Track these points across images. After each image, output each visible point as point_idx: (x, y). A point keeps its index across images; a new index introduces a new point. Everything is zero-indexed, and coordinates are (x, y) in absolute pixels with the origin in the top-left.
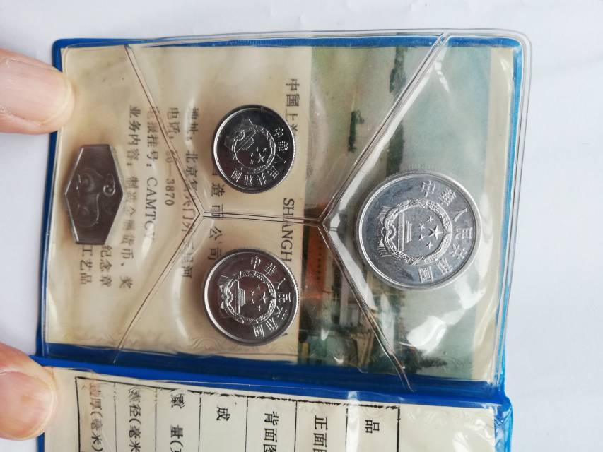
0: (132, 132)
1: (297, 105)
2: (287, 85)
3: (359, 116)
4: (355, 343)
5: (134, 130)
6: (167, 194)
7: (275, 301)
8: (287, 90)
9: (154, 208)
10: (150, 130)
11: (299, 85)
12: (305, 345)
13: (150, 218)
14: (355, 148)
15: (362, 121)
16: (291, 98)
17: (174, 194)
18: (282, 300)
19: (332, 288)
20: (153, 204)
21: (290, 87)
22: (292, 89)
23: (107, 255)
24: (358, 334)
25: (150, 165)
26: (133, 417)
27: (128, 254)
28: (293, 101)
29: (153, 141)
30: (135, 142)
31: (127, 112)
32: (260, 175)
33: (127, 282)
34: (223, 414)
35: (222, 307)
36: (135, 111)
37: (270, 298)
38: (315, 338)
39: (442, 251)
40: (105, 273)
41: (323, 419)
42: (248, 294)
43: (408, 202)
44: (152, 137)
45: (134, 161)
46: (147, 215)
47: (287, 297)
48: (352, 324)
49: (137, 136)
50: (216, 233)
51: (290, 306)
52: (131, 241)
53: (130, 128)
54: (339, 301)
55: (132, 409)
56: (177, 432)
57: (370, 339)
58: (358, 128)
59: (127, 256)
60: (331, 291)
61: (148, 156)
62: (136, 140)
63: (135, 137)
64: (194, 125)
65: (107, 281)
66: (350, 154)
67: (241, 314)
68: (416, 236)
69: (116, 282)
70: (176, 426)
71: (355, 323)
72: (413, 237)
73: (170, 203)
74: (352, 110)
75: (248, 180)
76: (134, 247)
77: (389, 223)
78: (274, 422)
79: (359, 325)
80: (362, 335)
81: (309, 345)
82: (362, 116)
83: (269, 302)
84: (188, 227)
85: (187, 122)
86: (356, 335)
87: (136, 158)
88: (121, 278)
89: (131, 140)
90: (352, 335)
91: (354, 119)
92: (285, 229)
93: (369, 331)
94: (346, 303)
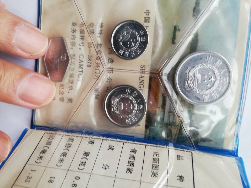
0: (73, 34)
1: (149, 22)
2: (145, 13)
3: (178, 28)
4: (171, 130)
5: (74, 33)
6: (88, 62)
7: (136, 109)
8: (145, 15)
9: (82, 68)
10: (81, 33)
11: (150, 13)
12: (148, 130)
13: (81, 73)
14: (175, 43)
15: (179, 30)
16: (146, 19)
17: (91, 62)
18: (139, 108)
19: (162, 106)
20: (82, 66)
21: (146, 14)
22: (147, 15)
23: (62, 88)
24: (172, 127)
25: (81, 49)
27: (71, 88)
28: (147, 20)
29: (82, 38)
30: (74, 38)
31: (71, 24)
32: (132, 52)
33: (70, 100)
35: (112, 110)
36: (74, 24)
37: (134, 107)
38: (152, 127)
39: (214, 88)
40: (61, 96)
42: (124, 105)
43: (200, 65)
44: (82, 36)
45: (73, 47)
46: (79, 71)
47: (142, 107)
48: (170, 122)
49: (75, 35)
50: (109, 80)
51: (143, 111)
52: (72, 83)
53: (72, 32)
54: (164, 112)
57: (178, 129)
58: (177, 33)
59: (71, 89)
60: (160, 107)
61: (80, 45)
62: (74, 37)
63: (74, 36)
64: (101, 31)
65: (62, 100)
66: (173, 45)
67: (121, 113)
68: (203, 81)
69: (66, 100)
71: (171, 122)
72: (202, 81)
73: (89, 66)
74: (175, 25)
75: (127, 54)
76: (74, 85)
77: (191, 74)
79: (173, 122)
80: (174, 127)
81: (150, 130)
82: (179, 28)
83: (133, 108)
84: (97, 77)
85: (97, 29)
86: (171, 127)
87: (75, 46)
88: (68, 98)
89: (72, 37)
90: (169, 127)
91: (176, 29)
92: (141, 79)
93: (177, 125)
94: (168, 113)
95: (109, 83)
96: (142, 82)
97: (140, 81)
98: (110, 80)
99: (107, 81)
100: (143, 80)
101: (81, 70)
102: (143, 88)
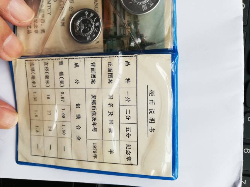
4: (123, 41)
7: (93, 26)
9: (50, 3)
12: (106, 45)
13: (49, 7)
19: (114, 22)
23: (36, 23)
24: (124, 38)
26: (46, 72)
33: (43, 31)
34: (77, 65)
38: (109, 42)
40: (36, 29)
41: (110, 63)
47: (97, 24)
48: (121, 35)
51: (99, 27)
54: (116, 27)
55: (46, 69)
56: (61, 74)
57: (128, 39)
59: (42, 22)
65: (36, 32)
67: (82, 33)
69: (40, 31)
70: (61, 72)
76: (45, 18)
78: (94, 66)
79: (124, 34)
83: (91, 27)
84: (61, 8)
90: (122, 39)
92: (95, 3)
93: (127, 36)
94: (119, 27)
95: (71, 11)
96: (96, 5)
97: (95, 5)
98: (72, 8)
99: (70, 10)
100: (97, 4)
101: (49, 5)
102: (98, 10)
